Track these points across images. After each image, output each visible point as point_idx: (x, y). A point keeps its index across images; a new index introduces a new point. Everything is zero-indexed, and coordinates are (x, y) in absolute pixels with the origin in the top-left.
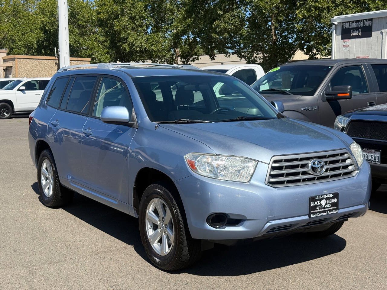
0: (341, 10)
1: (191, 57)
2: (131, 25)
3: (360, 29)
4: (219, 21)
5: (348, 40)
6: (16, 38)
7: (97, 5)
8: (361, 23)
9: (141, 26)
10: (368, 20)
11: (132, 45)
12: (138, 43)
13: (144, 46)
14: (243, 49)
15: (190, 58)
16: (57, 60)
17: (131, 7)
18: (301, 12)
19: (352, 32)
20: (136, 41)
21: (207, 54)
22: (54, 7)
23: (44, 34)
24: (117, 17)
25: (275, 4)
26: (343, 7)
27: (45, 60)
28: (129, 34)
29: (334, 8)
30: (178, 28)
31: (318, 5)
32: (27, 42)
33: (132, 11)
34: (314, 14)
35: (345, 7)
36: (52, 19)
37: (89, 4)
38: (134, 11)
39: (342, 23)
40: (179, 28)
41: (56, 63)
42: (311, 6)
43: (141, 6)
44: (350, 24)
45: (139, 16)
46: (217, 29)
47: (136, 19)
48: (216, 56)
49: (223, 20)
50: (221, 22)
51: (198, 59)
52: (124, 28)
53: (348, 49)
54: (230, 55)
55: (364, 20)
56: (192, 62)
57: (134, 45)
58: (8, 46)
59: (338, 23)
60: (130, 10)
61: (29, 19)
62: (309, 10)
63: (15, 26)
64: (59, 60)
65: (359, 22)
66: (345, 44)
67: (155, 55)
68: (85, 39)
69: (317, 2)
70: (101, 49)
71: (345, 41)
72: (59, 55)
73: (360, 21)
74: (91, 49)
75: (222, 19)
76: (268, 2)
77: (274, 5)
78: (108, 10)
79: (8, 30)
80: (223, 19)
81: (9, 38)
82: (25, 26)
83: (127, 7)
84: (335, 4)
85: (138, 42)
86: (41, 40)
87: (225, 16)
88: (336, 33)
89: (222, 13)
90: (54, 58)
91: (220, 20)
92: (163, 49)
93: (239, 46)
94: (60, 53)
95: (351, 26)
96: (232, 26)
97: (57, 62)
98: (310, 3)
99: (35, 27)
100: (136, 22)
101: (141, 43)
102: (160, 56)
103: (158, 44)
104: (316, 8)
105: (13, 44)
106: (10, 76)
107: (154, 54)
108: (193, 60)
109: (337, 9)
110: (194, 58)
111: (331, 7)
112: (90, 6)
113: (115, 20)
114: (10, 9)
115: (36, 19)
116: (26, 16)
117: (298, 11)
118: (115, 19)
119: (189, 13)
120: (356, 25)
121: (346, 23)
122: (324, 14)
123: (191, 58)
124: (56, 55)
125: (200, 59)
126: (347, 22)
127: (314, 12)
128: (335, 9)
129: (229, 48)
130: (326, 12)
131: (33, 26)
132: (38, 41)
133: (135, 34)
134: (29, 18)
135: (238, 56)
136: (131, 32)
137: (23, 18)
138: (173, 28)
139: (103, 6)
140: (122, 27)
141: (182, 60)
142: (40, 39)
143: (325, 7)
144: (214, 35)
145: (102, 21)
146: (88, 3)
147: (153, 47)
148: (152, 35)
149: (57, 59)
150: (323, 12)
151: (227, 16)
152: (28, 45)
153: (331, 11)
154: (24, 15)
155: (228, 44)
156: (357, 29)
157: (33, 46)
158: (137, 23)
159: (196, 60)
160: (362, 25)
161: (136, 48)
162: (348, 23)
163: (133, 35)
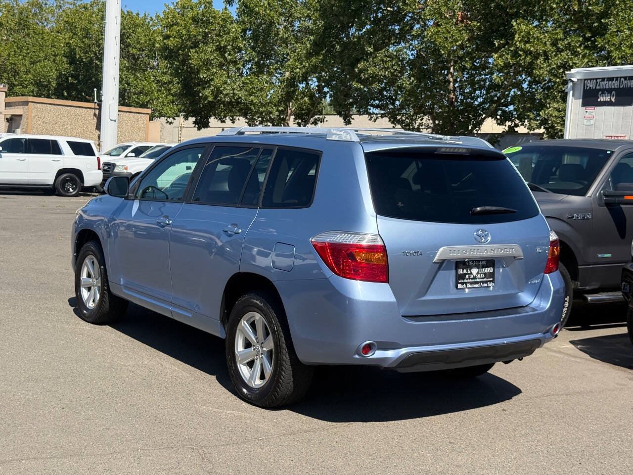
0: (567, 57)
1: (312, 117)
2: (218, 60)
3: (614, 92)
4: (365, 62)
5: (593, 109)
6: (21, 68)
7: (164, 24)
8: (617, 82)
9: (235, 63)
10: (627, 78)
11: (217, 92)
12: (228, 90)
13: (237, 94)
14: (399, 110)
15: (310, 119)
16: (97, 109)
17: (220, 30)
18: (501, 56)
19: (601, 95)
20: (225, 86)
21: (339, 114)
22: (91, 23)
23: (70, 65)
24: (196, 45)
25: (460, 42)
26: (570, 53)
27: (78, 109)
28: (213, 74)
29: (554, 53)
30: (295, 69)
31: (529, 47)
32: (40, 76)
33: (220, 36)
34: (523, 61)
35: (572, 54)
36: (87, 41)
37: (147, 21)
38: (225, 37)
39: (585, 80)
40: (298, 70)
41: (95, 115)
42: (518, 48)
43: (236, 30)
44: (597, 82)
45: (232, 45)
46: (362, 75)
47: (227, 50)
48: (353, 119)
49: (373, 61)
50: (370, 64)
51: (324, 121)
52: (207, 63)
53: (592, 122)
54: (377, 118)
55: (621, 78)
56: (313, 125)
57: (221, 93)
58: (6, 81)
59: (578, 80)
60: (219, 35)
61: (43, 38)
62: (515, 55)
63: (19, 48)
64: (100, 109)
65: (613, 80)
66: (587, 114)
67: (254, 110)
68: (136, 78)
69: (528, 43)
70: (163, 96)
71: (587, 109)
72: (101, 101)
73: (615, 79)
74: (146, 95)
75: (371, 59)
76: (449, 38)
77: (457, 44)
78: (181, 33)
79: (9, 55)
80: (373, 59)
81: (10, 67)
82: (37, 49)
83: (214, 30)
84: (556, 47)
85: (228, 88)
86: (65, 75)
87: (376, 56)
88: (573, 95)
89: (371, 51)
90: (91, 105)
91: (368, 61)
92: (269, 101)
93: (393, 104)
94: (103, 98)
95: (599, 85)
96: (387, 72)
97: (97, 112)
98: (518, 43)
99: (54, 52)
100: (226, 55)
101: (233, 89)
102: (263, 113)
103: (261, 92)
104: (527, 53)
105: (15, 78)
106: (17, 130)
107: (253, 108)
108: (315, 123)
109: (559, 55)
110: (316, 119)
111: (550, 52)
112: (149, 24)
113: (191, 50)
114: (13, 20)
115: (56, 40)
116: (40, 33)
117: (496, 55)
118: (192, 48)
119: (317, 47)
120: (607, 85)
121: (590, 82)
122: (538, 61)
123: (312, 119)
124: (96, 101)
125: (327, 121)
126: (593, 79)
127: (523, 59)
128: (556, 55)
129: (377, 107)
130: (542, 58)
131: (49, 51)
132: (60, 76)
133: (224, 75)
134: (45, 36)
135: (390, 121)
136: (217, 70)
137: (34, 37)
138: (288, 69)
139: (175, 27)
140: (203, 62)
141: (297, 121)
142: (63, 73)
143: (541, 51)
144: (355, 85)
145: (171, 50)
146: (145, 19)
147: (252, 97)
148: (252, 78)
149: (97, 107)
150: (537, 58)
151: (380, 55)
152: (40, 82)
153: (550, 58)
154: (36, 31)
155: (374, 101)
156: (609, 91)
157: (49, 82)
158: (229, 57)
159: (319, 122)
160: (617, 86)
161: (225, 97)
162: (595, 81)
163: (221, 76)
